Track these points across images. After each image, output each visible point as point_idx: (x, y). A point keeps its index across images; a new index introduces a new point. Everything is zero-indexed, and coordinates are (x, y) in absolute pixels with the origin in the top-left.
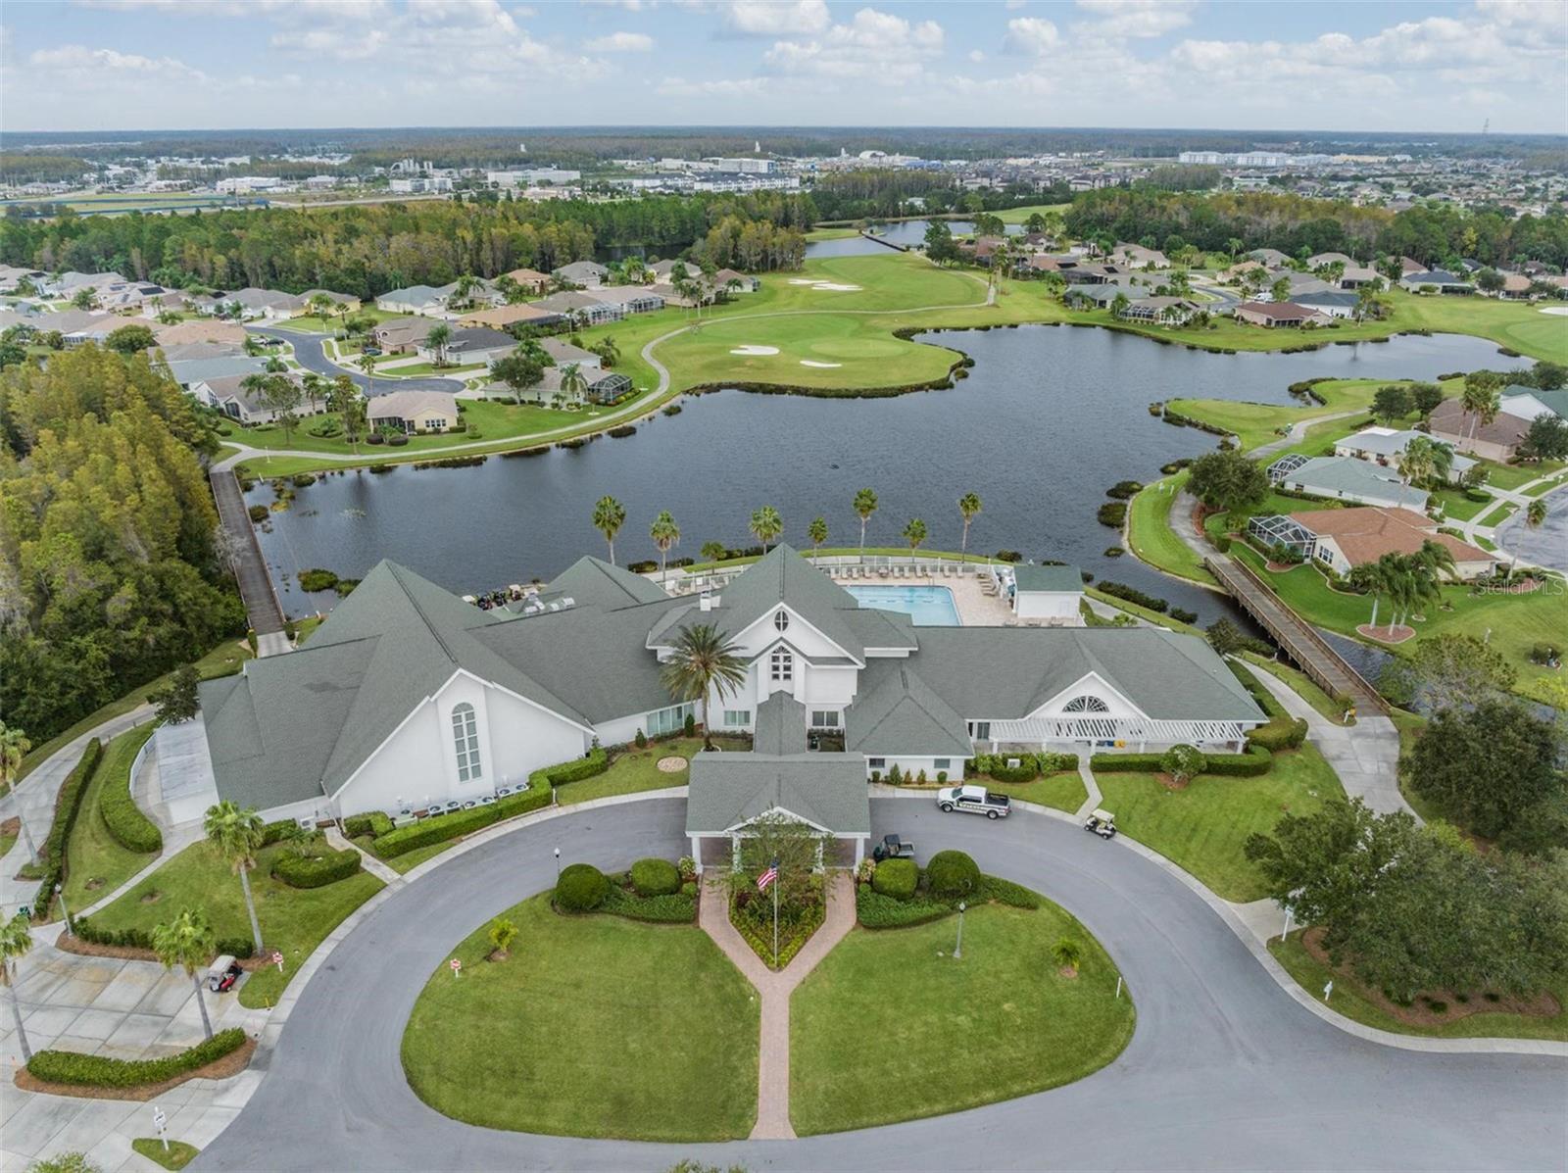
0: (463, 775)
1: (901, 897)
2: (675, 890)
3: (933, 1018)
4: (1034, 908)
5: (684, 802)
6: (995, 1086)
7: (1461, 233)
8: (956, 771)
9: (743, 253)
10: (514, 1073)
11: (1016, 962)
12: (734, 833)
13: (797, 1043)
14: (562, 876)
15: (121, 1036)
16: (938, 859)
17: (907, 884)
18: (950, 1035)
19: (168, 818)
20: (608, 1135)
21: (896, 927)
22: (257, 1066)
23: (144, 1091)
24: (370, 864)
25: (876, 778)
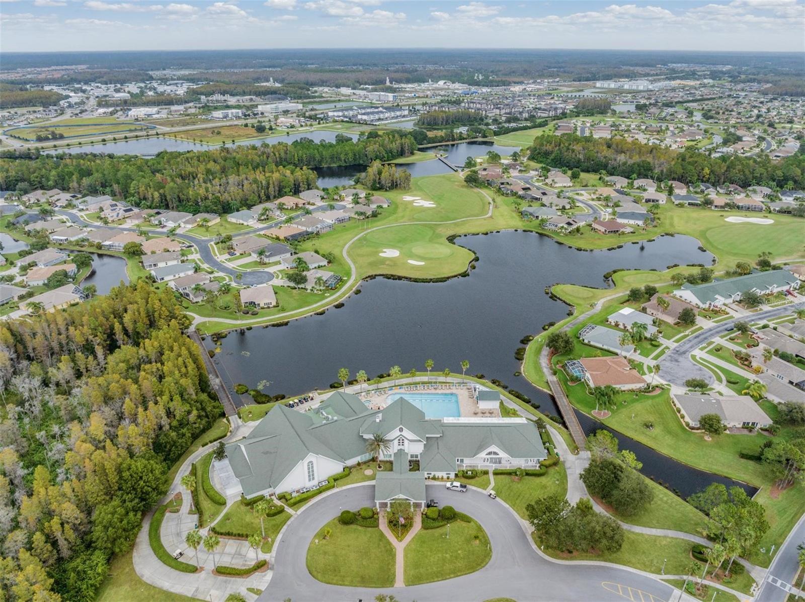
0: (310, 480)
1: (434, 519)
2: (372, 517)
3: (440, 555)
4: (469, 522)
5: (374, 486)
6: (454, 573)
7: (703, 169)
8: (452, 476)
9: (383, 182)
10: (336, 570)
11: (463, 539)
12: (388, 501)
13: (405, 562)
14: (342, 514)
15: (234, 561)
16: (444, 508)
17: (435, 516)
18: (444, 559)
19: (225, 493)
20: (360, 586)
21: (432, 528)
22: (271, 569)
23: (245, 576)
24: (287, 509)
25: (429, 478)
